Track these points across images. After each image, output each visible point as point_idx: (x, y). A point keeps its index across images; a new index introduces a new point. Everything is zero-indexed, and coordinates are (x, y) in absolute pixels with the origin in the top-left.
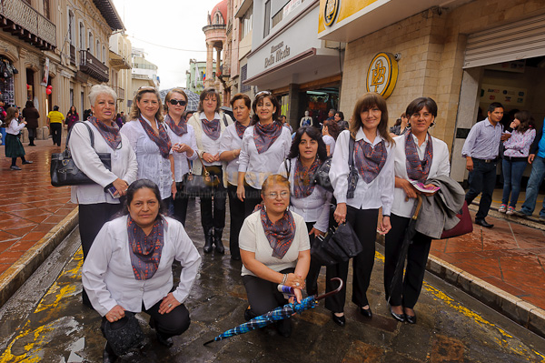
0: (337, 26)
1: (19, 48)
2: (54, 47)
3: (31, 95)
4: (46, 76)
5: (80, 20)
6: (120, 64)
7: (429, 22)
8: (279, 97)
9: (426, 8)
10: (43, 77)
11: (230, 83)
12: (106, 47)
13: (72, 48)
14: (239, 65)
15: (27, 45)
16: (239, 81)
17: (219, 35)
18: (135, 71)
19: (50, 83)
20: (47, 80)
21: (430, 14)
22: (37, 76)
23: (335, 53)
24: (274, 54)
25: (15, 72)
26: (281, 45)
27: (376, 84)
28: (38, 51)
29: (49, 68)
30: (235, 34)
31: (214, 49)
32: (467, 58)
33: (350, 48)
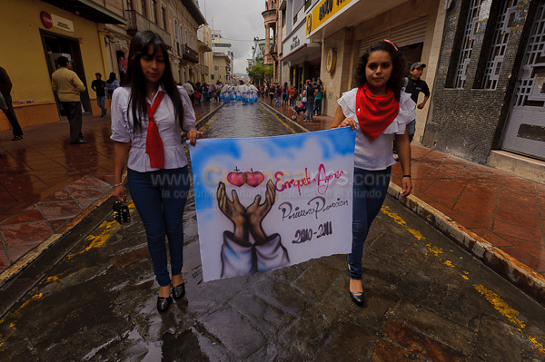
0: (311, 34)
2: (170, 47)
5: (181, 25)
6: (205, 48)
8: (301, 69)
11: (279, 59)
12: (195, 38)
13: (178, 44)
16: (282, 58)
17: (271, 19)
18: (215, 49)
21: (345, 31)
23: (317, 45)
24: (294, 43)
26: (296, 37)
27: (329, 64)
30: (280, 22)
33: (324, 42)
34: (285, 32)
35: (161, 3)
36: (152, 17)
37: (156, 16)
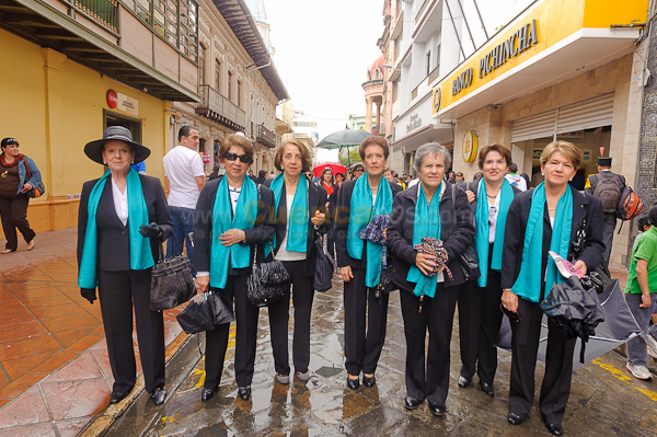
2: (242, 128)
5: (257, 100)
6: (285, 129)
7: (489, 113)
12: (273, 116)
14: (391, 127)
16: (392, 141)
17: (378, 91)
21: (490, 109)
23: (449, 126)
24: (412, 123)
26: (416, 116)
27: (467, 152)
30: (389, 96)
31: (374, 104)
32: (513, 136)
34: (398, 108)
35: (237, 76)
36: (225, 92)
37: (230, 90)
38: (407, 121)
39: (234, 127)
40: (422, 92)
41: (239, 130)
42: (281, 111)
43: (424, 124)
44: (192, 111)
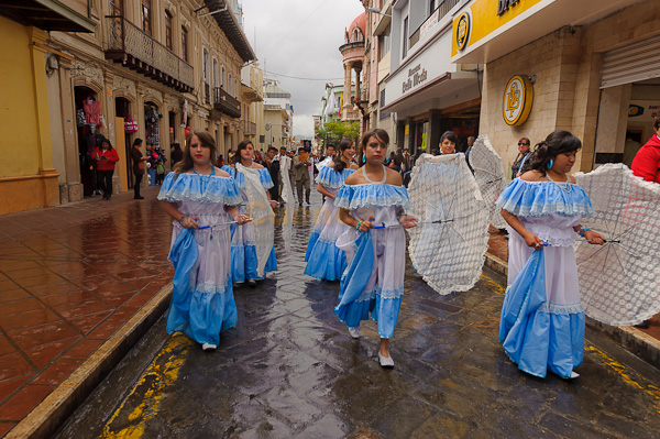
0: (469, 49)
1: (163, 93)
2: (192, 89)
3: (173, 136)
4: (186, 118)
5: (214, 57)
6: (253, 97)
7: (561, 42)
9: (558, 27)
10: (183, 119)
11: (370, 110)
12: (238, 79)
13: (207, 86)
14: (378, 89)
15: (170, 90)
16: (378, 108)
17: (357, 54)
18: (267, 101)
19: (188, 125)
20: (186, 121)
21: (562, 34)
22: (178, 118)
23: (473, 76)
24: (412, 78)
25: (161, 116)
26: (418, 67)
27: (511, 108)
28: (178, 93)
29: (188, 108)
30: (373, 54)
32: (604, 78)
33: (488, 69)
34: (385, 67)
35: (181, 19)
36: (160, 34)
37: (170, 37)
38: (404, 77)
39: (181, 88)
40: (426, 34)
41: (186, 91)
42: (247, 73)
43: (430, 78)
44: (101, 56)
